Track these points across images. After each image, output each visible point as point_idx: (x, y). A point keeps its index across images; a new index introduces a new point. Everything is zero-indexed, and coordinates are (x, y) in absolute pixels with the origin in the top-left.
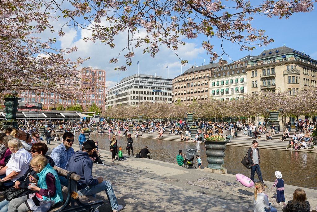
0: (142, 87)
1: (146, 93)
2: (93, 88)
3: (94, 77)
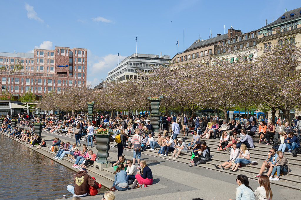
0: (139, 71)
2: (70, 73)
3: (72, 58)
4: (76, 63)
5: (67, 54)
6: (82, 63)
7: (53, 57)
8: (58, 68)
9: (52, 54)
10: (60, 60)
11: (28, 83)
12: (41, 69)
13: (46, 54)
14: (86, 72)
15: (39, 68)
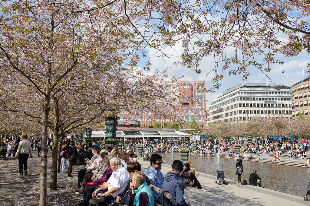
0: (251, 99)
1: (255, 105)
3: (193, 90)
4: (196, 94)
5: (189, 87)
6: (202, 94)
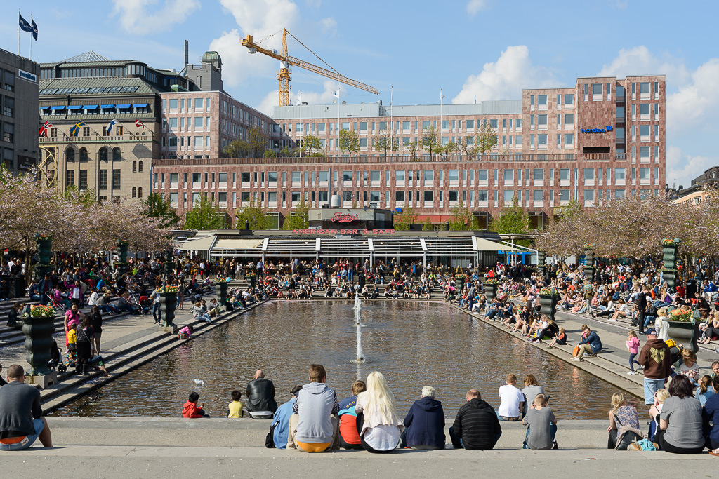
2: (618, 147)
3: (623, 105)
4: (634, 118)
5: (609, 97)
6: (653, 117)
7: (571, 108)
8: (584, 136)
9: (569, 100)
10: (591, 113)
11: (509, 183)
12: (541, 143)
13: (554, 100)
14: (663, 143)
15: (536, 139)
